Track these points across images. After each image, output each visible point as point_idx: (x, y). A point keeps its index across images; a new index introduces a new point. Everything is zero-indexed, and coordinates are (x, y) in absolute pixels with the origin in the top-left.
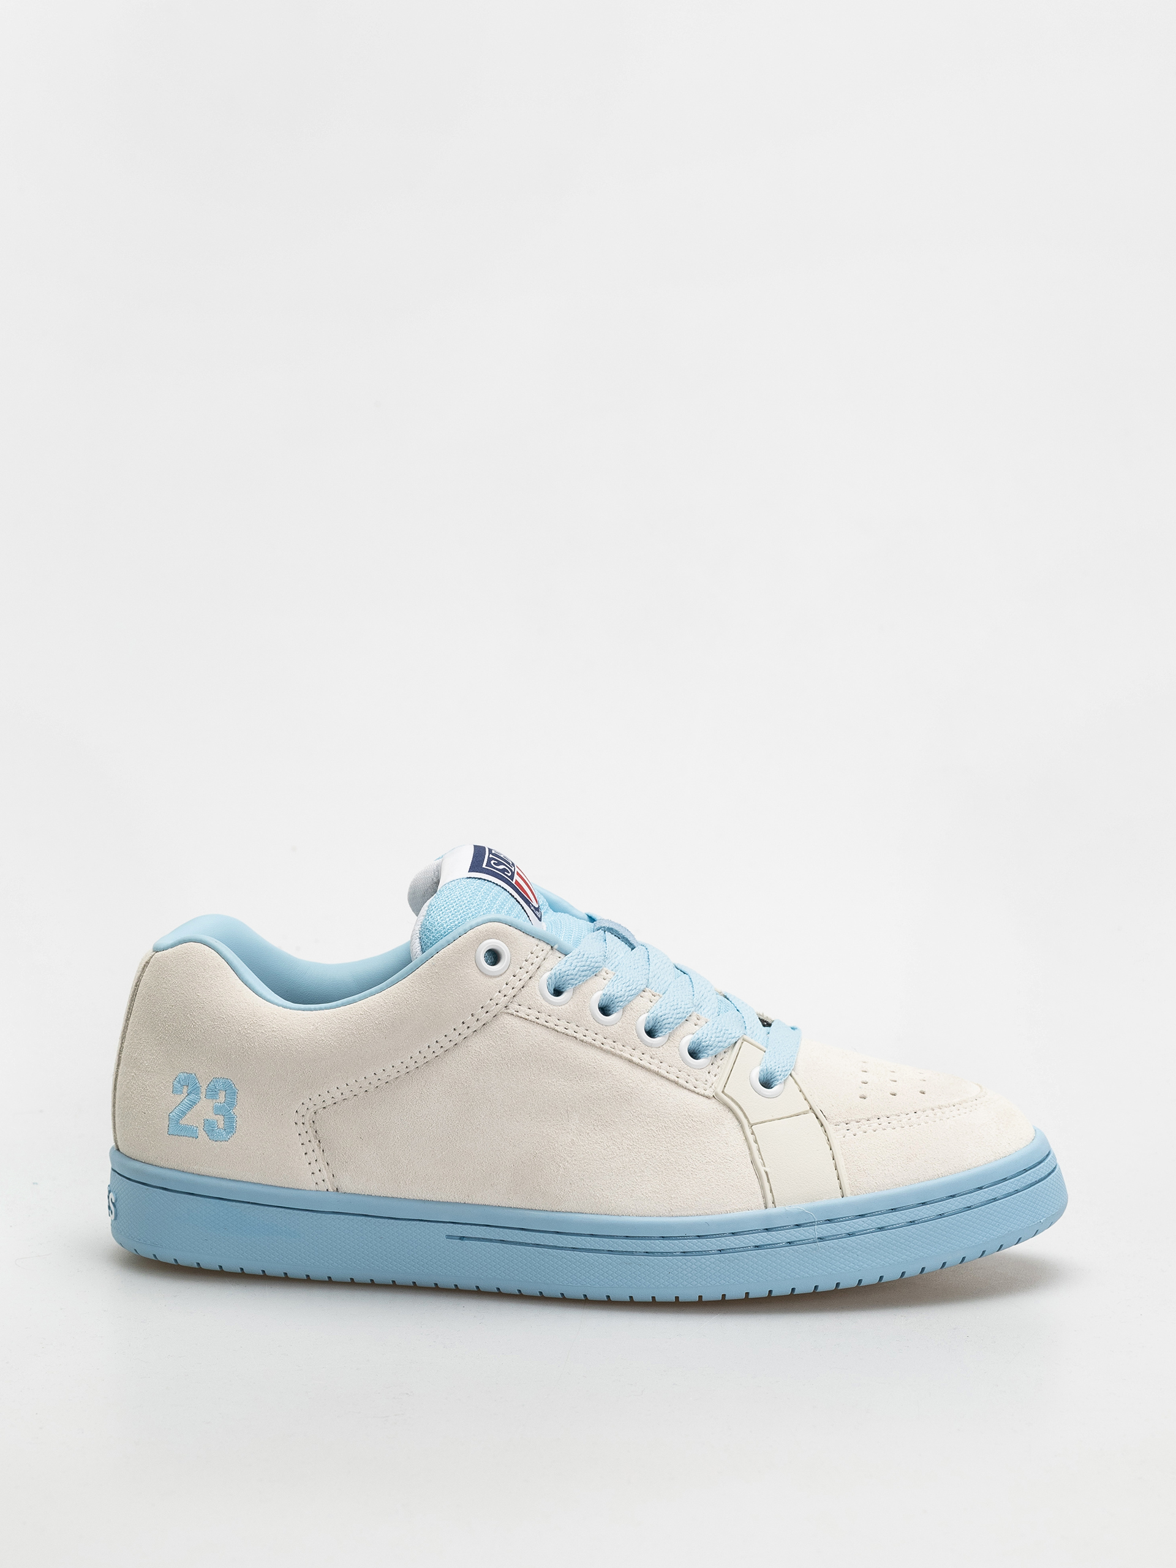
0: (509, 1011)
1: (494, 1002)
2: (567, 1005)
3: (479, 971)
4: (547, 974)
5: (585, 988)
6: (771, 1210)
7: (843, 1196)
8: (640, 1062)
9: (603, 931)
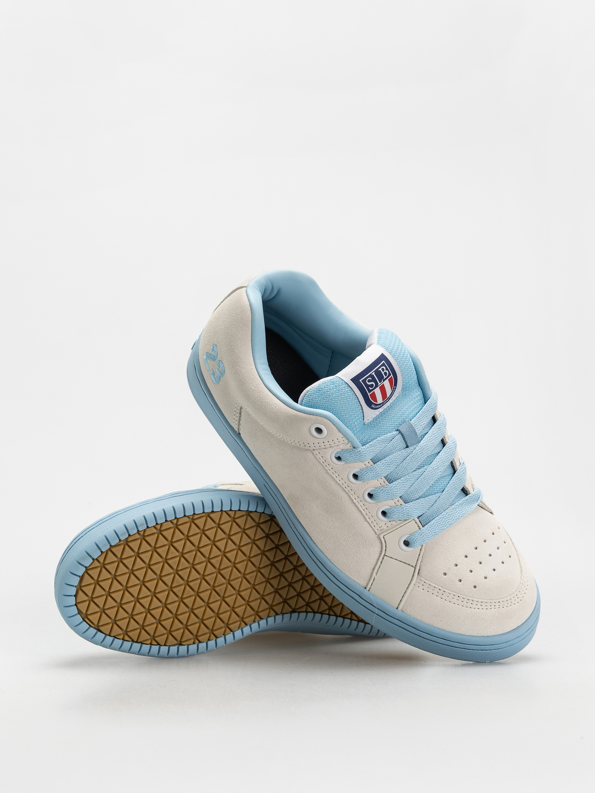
0: (313, 452)
1: (308, 445)
2: (339, 466)
3: (309, 432)
4: (339, 450)
5: (352, 465)
6: (366, 591)
7: (397, 608)
8: (357, 504)
9: (398, 433)
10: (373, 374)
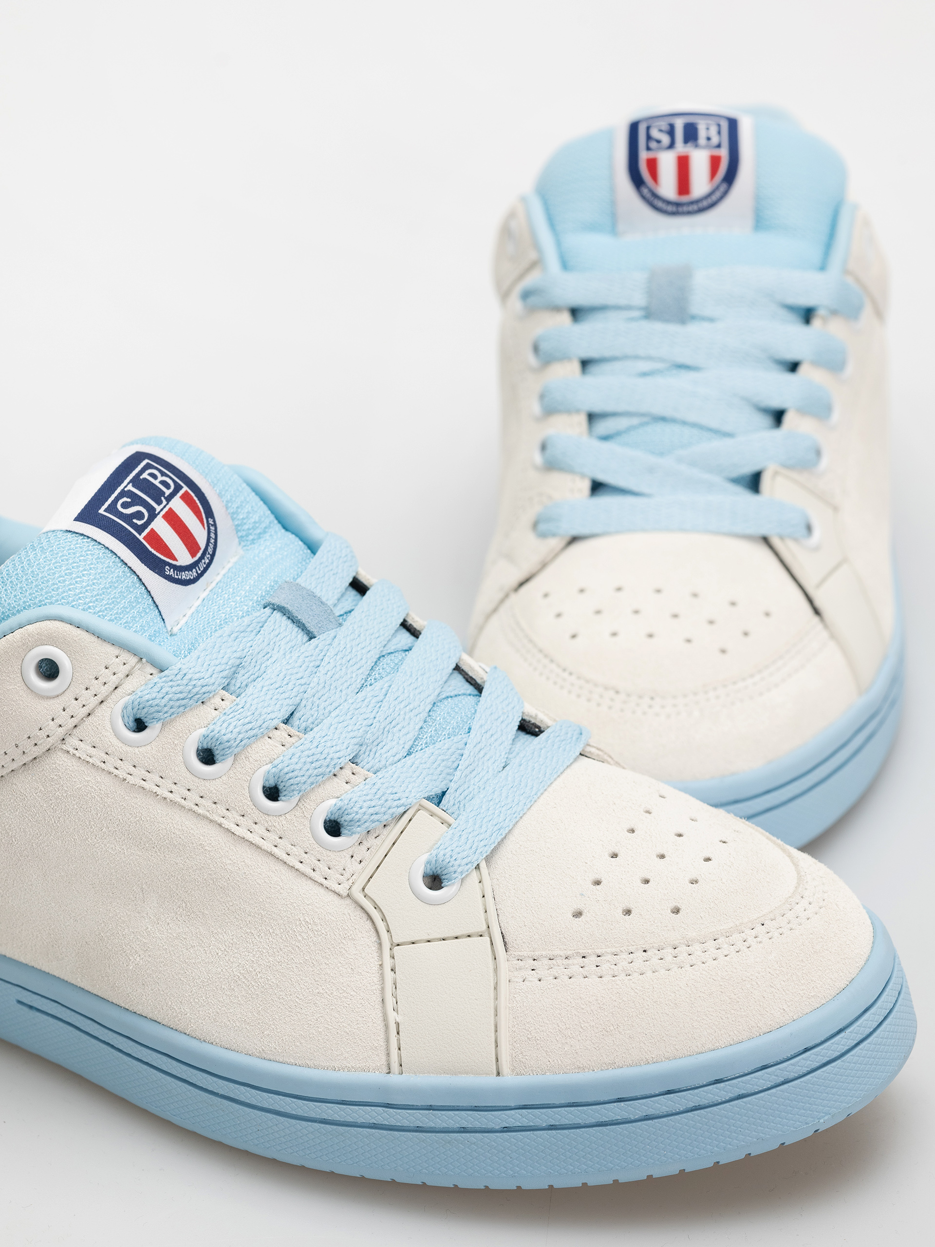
0: (64, 747)
1: (43, 734)
2: (149, 747)
3: (25, 688)
4: (127, 699)
5: (180, 724)
6: (395, 1079)
7: (498, 1074)
8: (248, 836)
9: (271, 611)
10: (130, 487)
